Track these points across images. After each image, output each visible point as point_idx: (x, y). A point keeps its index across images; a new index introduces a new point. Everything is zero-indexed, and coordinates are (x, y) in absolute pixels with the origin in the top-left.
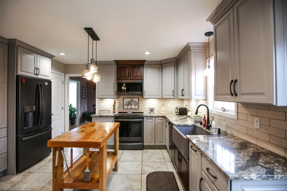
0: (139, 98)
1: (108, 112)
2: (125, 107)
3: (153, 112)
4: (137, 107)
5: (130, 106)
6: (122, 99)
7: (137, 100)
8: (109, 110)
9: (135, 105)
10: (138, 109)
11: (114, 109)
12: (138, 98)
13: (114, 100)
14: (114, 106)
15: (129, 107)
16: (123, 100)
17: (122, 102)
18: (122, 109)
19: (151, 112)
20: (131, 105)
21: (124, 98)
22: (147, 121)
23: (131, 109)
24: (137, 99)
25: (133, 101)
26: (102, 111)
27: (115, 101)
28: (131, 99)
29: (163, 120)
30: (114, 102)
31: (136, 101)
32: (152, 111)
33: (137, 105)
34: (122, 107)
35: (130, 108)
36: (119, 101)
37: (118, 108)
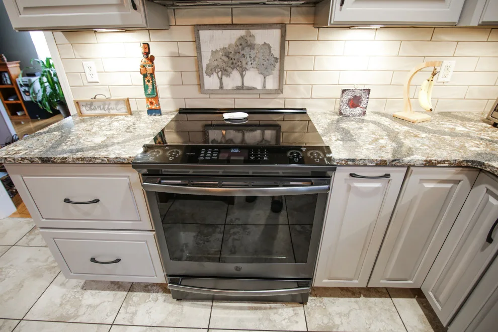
0: (288, 27)
1: (123, 109)
2: (211, 82)
3: (358, 110)
4: (271, 84)
5: (235, 74)
6: (187, 34)
7: (271, 37)
8: (127, 101)
9: (264, 71)
10: (280, 90)
11: (153, 94)
12: (283, 26)
13: (143, 37)
14: (149, 76)
15: (232, 81)
16: (197, 41)
17: (189, 50)
18: (194, 91)
19: (347, 110)
20: (242, 71)
21: (198, 28)
22: (349, 188)
23: (241, 88)
24: (277, 33)
25: (252, 46)
26: (90, 104)
27: (147, 46)
28: (241, 33)
29: (457, 182)
30: (147, 54)
31: (269, 47)
32: (355, 102)
33: (276, 72)
34: (195, 82)
35: (238, 88)
36: (173, 48)
37: (172, 85)
